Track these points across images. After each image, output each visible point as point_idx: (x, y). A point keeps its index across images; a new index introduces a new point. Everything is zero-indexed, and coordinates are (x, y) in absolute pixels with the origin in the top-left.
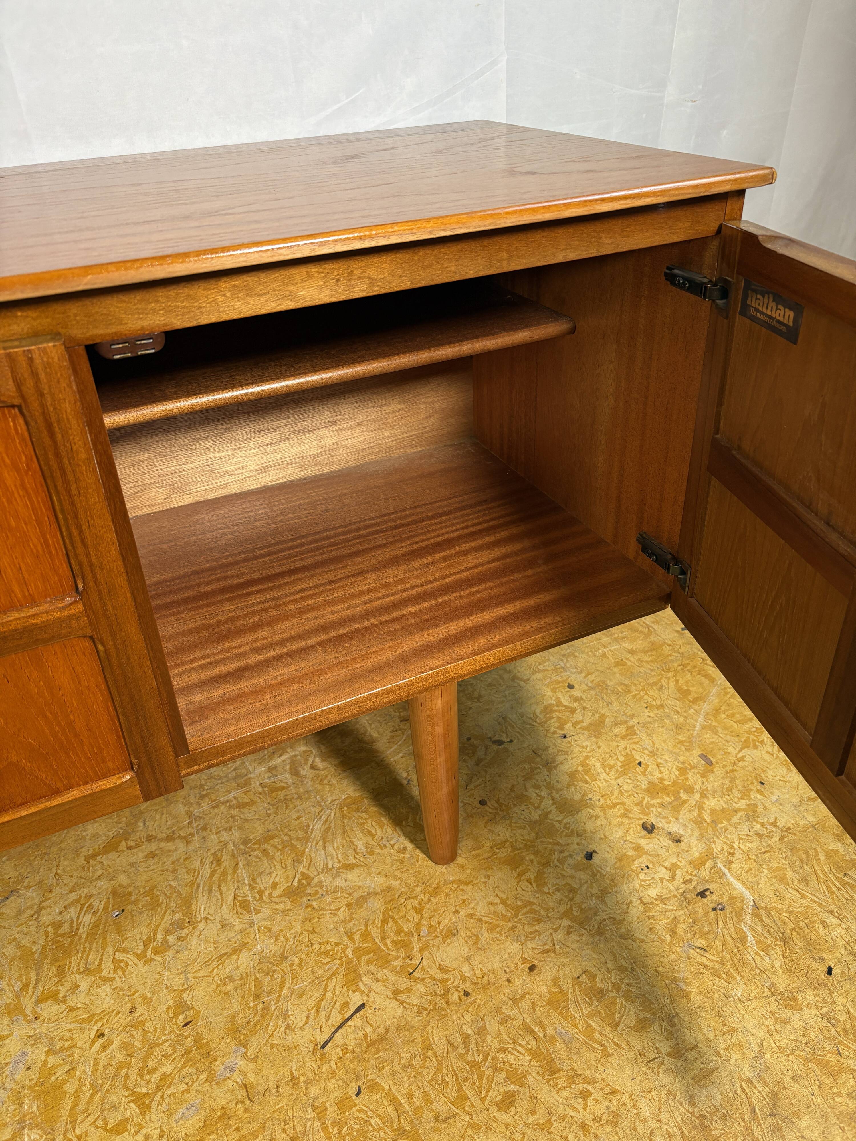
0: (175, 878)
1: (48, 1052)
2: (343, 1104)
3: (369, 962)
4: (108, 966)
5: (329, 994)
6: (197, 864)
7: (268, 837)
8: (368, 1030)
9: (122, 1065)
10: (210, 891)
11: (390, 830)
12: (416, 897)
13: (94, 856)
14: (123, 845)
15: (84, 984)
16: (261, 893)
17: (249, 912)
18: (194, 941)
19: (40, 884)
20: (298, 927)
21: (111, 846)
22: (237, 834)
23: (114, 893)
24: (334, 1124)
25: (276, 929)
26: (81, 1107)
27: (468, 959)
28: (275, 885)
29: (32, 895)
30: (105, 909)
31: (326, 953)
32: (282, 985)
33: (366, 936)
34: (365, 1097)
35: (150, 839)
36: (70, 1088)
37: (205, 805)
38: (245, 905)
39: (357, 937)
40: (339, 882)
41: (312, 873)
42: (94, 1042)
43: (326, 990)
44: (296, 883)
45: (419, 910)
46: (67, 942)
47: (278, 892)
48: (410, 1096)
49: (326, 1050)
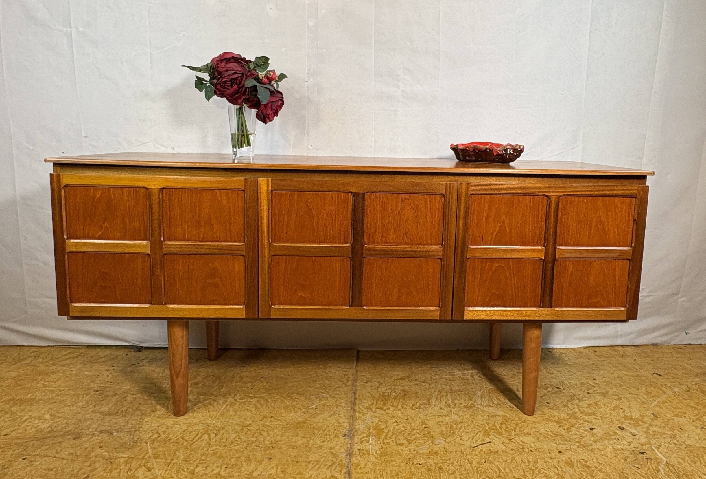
0: (425, 392)
1: (379, 421)
2: (479, 463)
3: (494, 432)
4: (400, 407)
5: (478, 436)
6: (433, 391)
7: (459, 391)
8: (491, 449)
9: (403, 431)
10: (437, 399)
11: (507, 401)
12: (515, 421)
13: (397, 380)
14: (407, 380)
15: (392, 409)
16: (455, 404)
17: (450, 407)
18: (430, 409)
19: (378, 382)
20: (468, 416)
21: (402, 379)
22: (448, 387)
23: (403, 390)
24: (475, 466)
25: (460, 414)
26: (389, 436)
27: (534, 443)
28: (461, 404)
29: (377, 384)
30: (400, 393)
31: (478, 426)
32: (461, 428)
33: (494, 425)
34: (487, 464)
35: (416, 380)
36: (386, 431)
37: (437, 377)
38: (449, 406)
39: (490, 425)
40: (486, 409)
41: (475, 404)
42: (394, 423)
43: (477, 434)
44: (469, 405)
45: (516, 425)
46: (387, 398)
47: (461, 406)
48: (505, 469)
49: (475, 449)
